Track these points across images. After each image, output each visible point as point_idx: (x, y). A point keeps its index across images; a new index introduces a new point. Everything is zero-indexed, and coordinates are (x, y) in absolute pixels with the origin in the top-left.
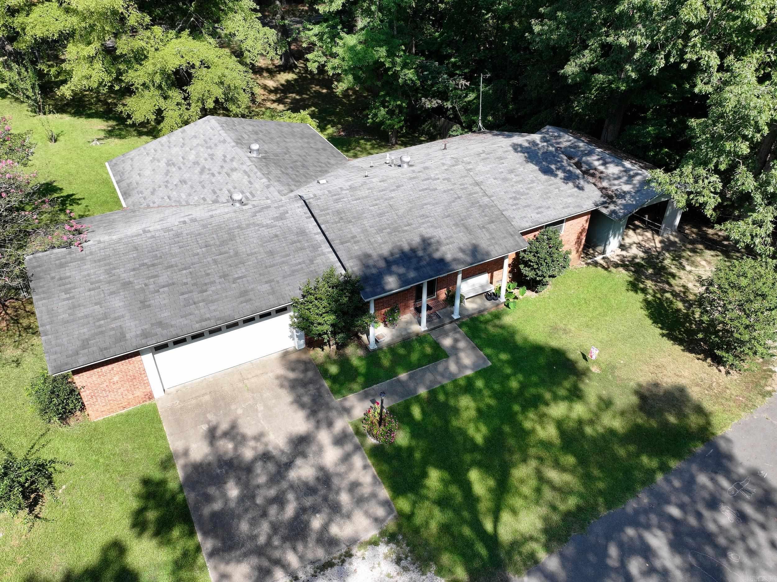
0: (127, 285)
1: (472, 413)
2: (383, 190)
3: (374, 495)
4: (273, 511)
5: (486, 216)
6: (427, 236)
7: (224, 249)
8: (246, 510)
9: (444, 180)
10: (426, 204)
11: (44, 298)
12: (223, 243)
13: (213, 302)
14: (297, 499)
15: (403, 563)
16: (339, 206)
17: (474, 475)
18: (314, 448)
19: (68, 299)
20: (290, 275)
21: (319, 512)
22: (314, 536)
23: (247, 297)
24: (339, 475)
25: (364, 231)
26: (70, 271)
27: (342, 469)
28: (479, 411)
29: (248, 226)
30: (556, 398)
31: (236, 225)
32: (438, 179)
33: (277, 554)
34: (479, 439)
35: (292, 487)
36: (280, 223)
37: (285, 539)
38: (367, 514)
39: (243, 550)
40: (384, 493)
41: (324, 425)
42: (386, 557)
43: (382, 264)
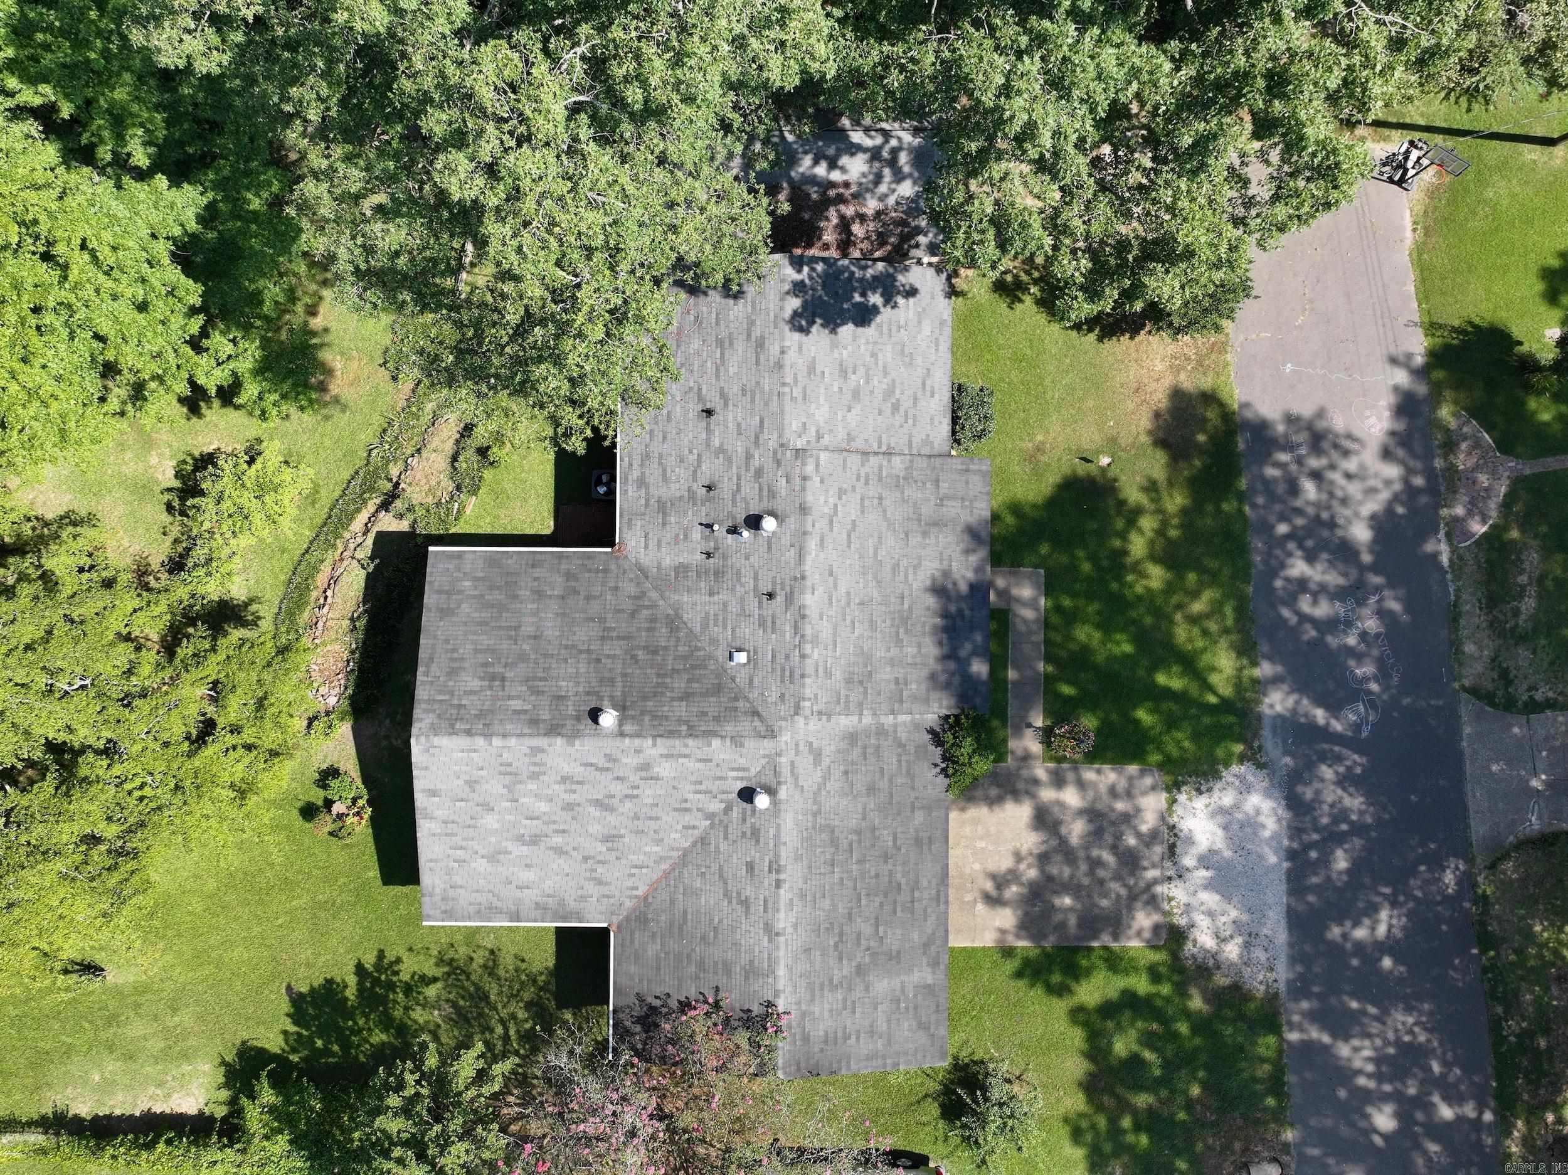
0: (860, 970)
1: (1097, 635)
2: (830, 599)
3: (1131, 779)
4: (1101, 873)
5: (924, 483)
6: (928, 583)
7: (844, 843)
8: (1089, 896)
9: (840, 498)
10: (876, 554)
11: (849, 1062)
12: (834, 842)
13: (917, 882)
14: (1100, 847)
15: (1203, 788)
16: (838, 675)
17: (1161, 679)
18: (1056, 809)
19: (858, 1038)
20: (913, 779)
21: (1122, 834)
22: (1141, 847)
23: (925, 841)
24: (1094, 801)
25: (892, 662)
26: (818, 1031)
27: (1090, 794)
28: (1098, 626)
29: (815, 802)
30: (1123, 536)
31: (810, 818)
32: (836, 505)
33: (1142, 884)
34: (1128, 648)
35: (1087, 847)
36: (826, 761)
37: (1132, 873)
38: (1144, 793)
39: (1124, 912)
40: (1133, 769)
41: (1034, 789)
42: (1190, 799)
43: (952, 665)
